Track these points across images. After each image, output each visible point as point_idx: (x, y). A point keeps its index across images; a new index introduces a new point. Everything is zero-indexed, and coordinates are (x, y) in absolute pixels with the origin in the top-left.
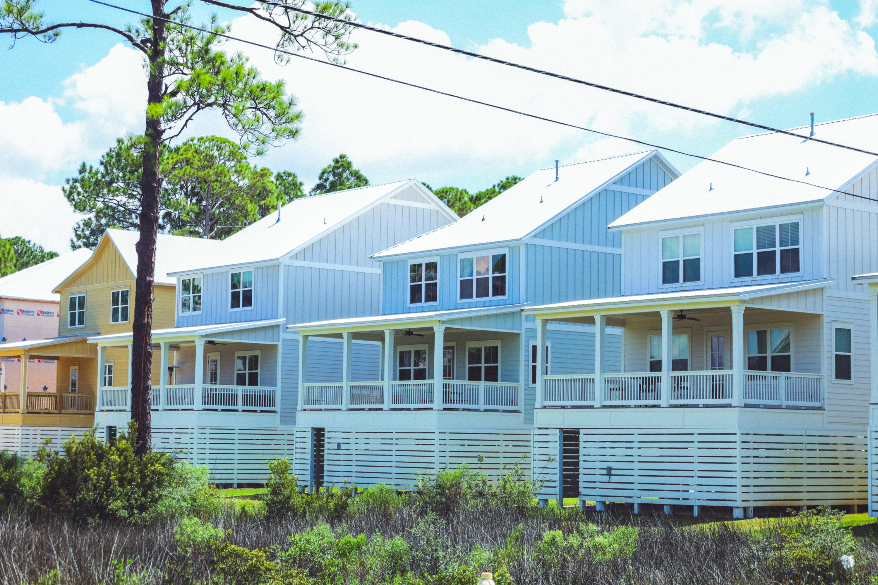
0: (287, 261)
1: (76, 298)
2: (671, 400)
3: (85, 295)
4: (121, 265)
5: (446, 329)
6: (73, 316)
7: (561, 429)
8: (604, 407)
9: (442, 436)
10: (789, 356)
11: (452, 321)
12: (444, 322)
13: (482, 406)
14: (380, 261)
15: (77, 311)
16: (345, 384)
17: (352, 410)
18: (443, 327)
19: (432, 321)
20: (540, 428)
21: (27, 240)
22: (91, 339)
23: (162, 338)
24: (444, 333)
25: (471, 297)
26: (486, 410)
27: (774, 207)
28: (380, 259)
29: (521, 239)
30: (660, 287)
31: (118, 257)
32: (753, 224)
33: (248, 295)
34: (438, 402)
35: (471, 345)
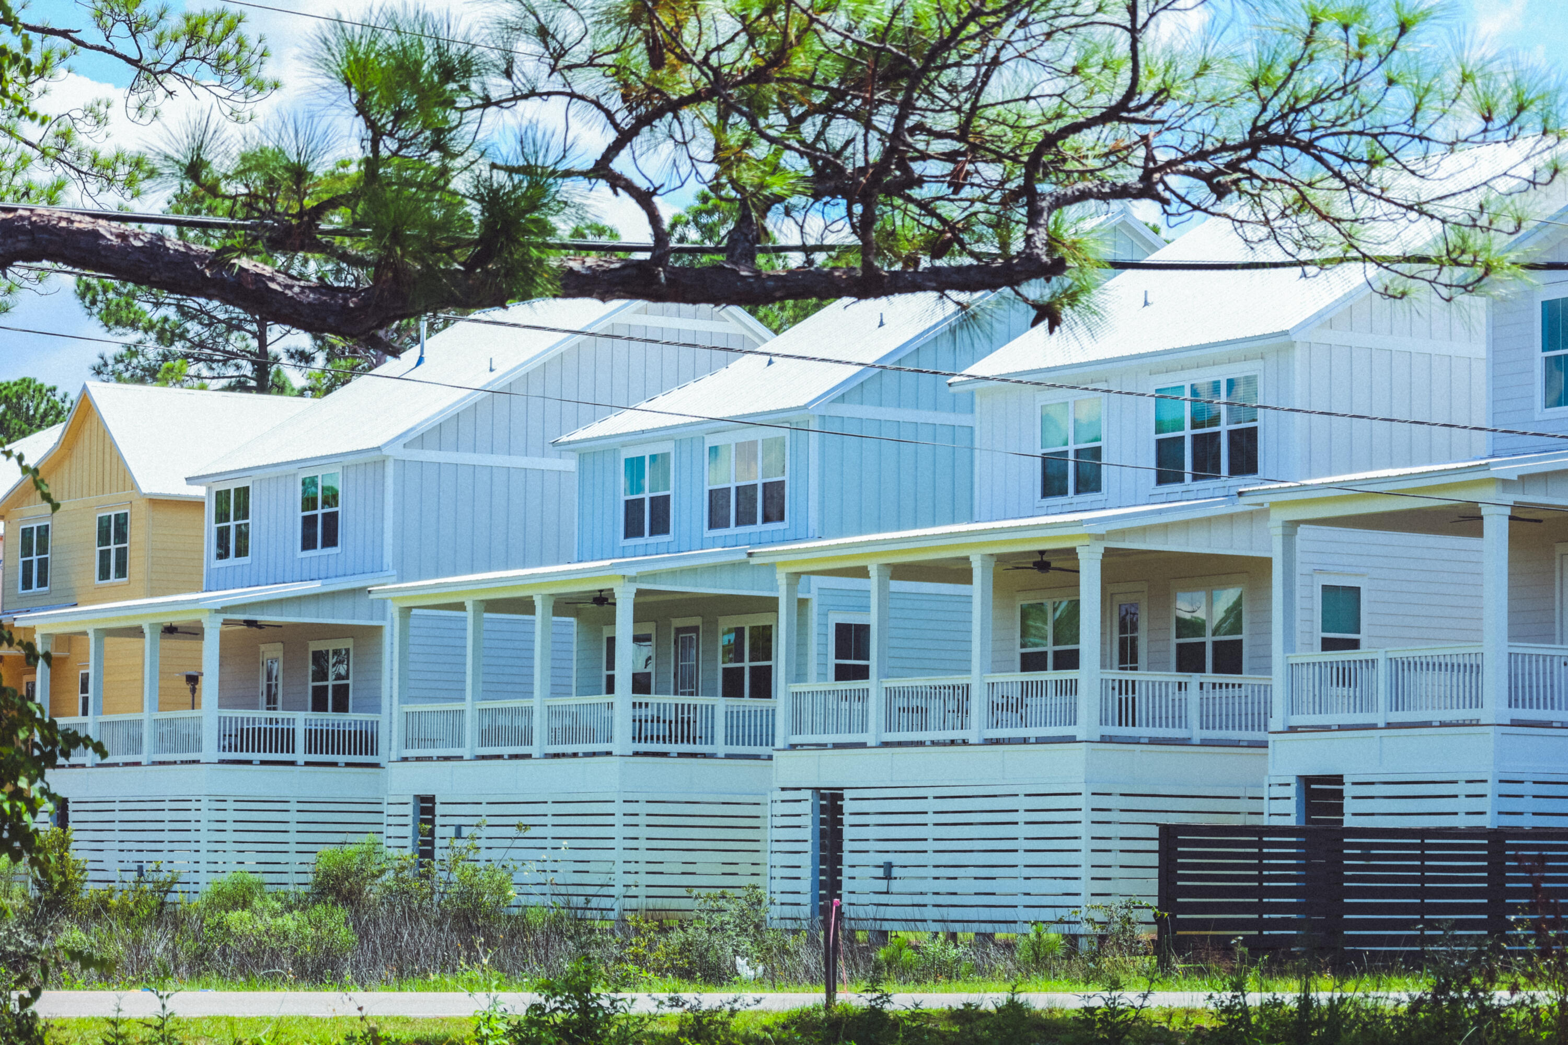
0: (398, 452)
1: (32, 528)
2: (986, 731)
3: (48, 523)
4: (115, 460)
5: (639, 593)
6: (27, 566)
7: (817, 789)
8: (886, 744)
9: (631, 808)
10: (1241, 641)
11: (654, 576)
12: (633, 579)
13: (720, 748)
14: (573, 451)
15: (35, 558)
16: (470, 706)
17: (484, 757)
18: (632, 589)
19: (610, 578)
20: (783, 789)
21: (48, 385)
22: (22, 619)
23: (146, 615)
24: (635, 605)
25: (728, 526)
26: (728, 756)
27: (1228, 342)
28: (571, 446)
29: (805, 407)
30: (1037, 504)
31: (107, 441)
32: (1186, 379)
33: (331, 521)
34: (622, 740)
35: (727, 623)
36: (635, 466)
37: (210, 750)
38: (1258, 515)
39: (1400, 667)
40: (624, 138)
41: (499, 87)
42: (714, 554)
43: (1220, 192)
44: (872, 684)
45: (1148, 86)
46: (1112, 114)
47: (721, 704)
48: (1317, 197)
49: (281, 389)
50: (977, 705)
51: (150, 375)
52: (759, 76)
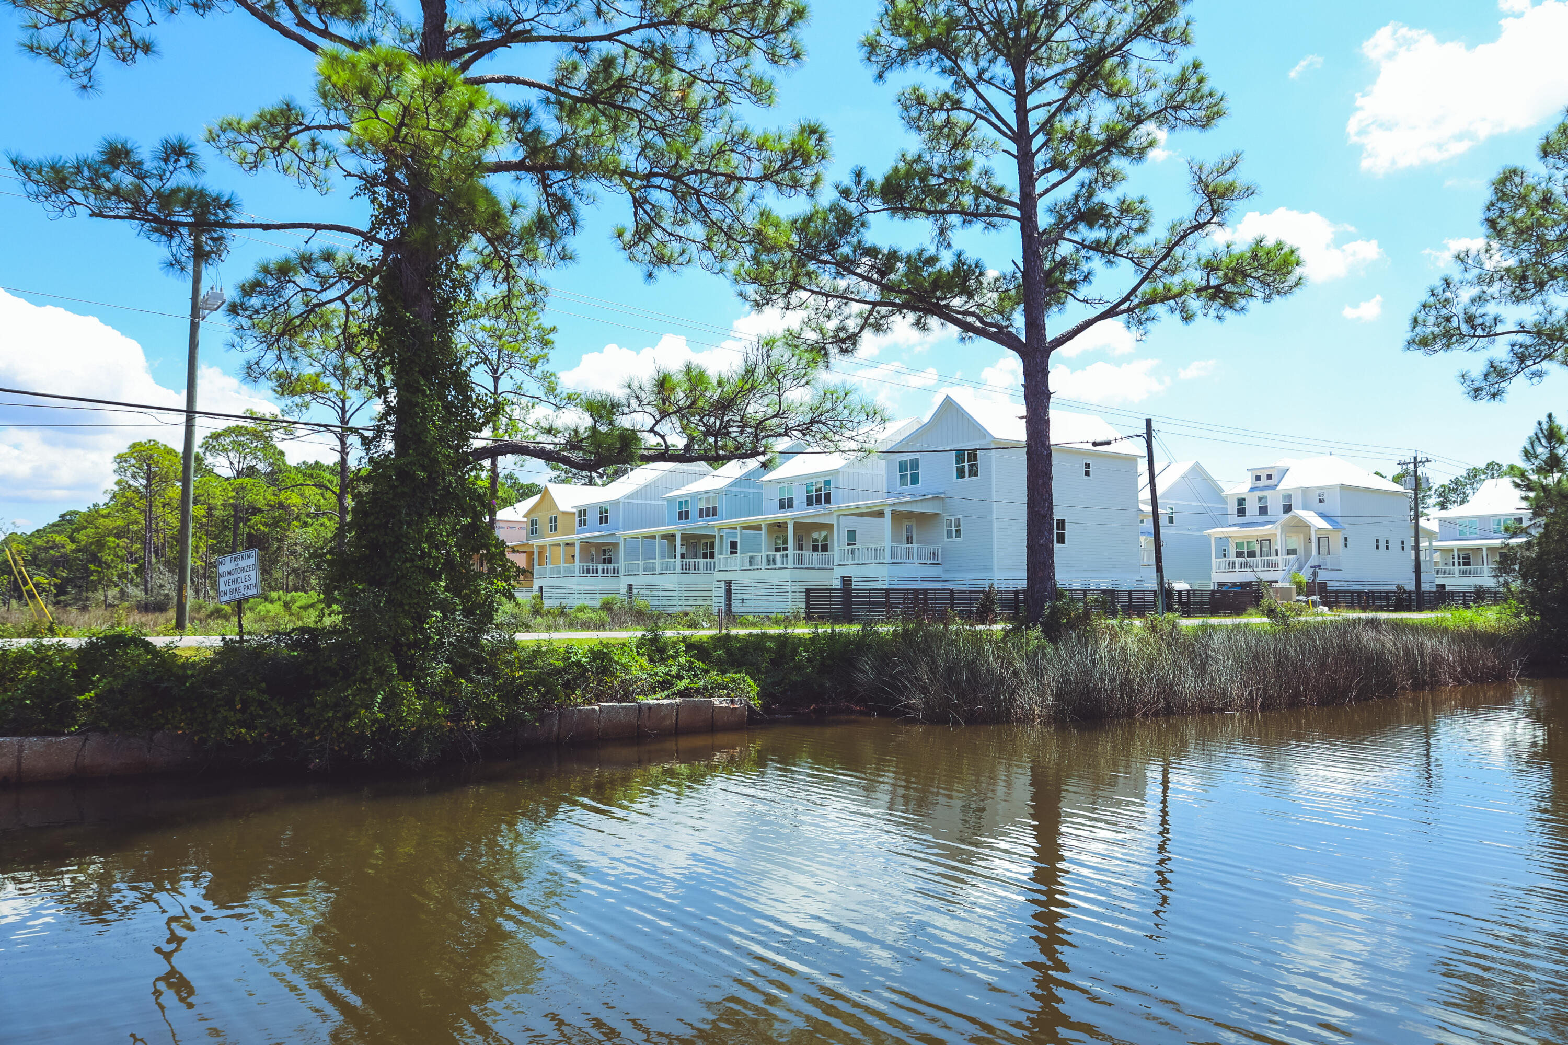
0: (624, 500)
1: (534, 520)
2: (766, 566)
3: (537, 518)
4: (553, 503)
5: (682, 534)
6: (533, 529)
7: (725, 581)
8: (742, 570)
9: (680, 586)
10: (827, 544)
11: (685, 530)
12: (680, 531)
13: (702, 571)
14: (666, 499)
15: (534, 527)
16: (641, 562)
17: (644, 575)
18: (680, 533)
19: (675, 530)
20: (717, 581)
23: (561, 541)
24: (681, 537)
25: (703, 518)
26: (704, 573)
29: (722, 489)
30: (778, 512)
31: (552, 498)
32: (814, 481)
33: (607, 517)
34: (678, 570)
35: (703, 541)
36: (681, 503)
37: (577, 573)
38: (831, 513)
39: (864, 549)
40: (657, 422)
41: (626, 410)
42: (700, 524)
43: (804, 435)
44: (738, 555)
45: (784, 407)
46: (775, 416)
47: (702, 561)
48: (829, 436)
49: (595, 485)
50: (764, 560)
51: (563, 481)
52: (689, 407)
